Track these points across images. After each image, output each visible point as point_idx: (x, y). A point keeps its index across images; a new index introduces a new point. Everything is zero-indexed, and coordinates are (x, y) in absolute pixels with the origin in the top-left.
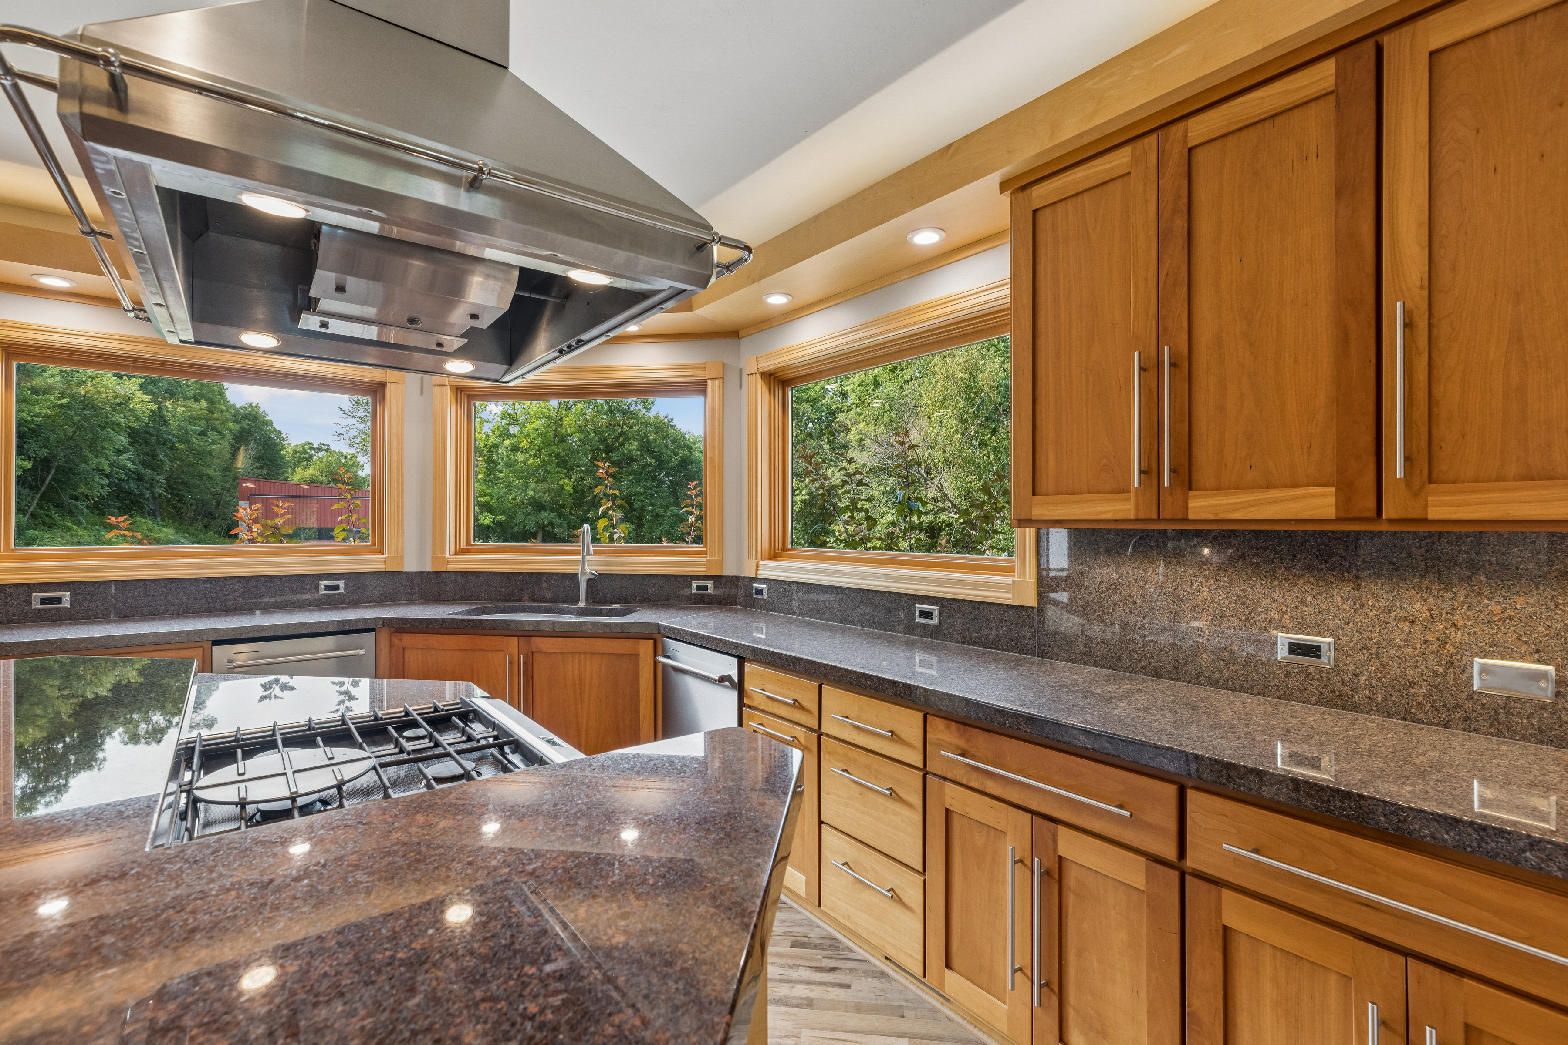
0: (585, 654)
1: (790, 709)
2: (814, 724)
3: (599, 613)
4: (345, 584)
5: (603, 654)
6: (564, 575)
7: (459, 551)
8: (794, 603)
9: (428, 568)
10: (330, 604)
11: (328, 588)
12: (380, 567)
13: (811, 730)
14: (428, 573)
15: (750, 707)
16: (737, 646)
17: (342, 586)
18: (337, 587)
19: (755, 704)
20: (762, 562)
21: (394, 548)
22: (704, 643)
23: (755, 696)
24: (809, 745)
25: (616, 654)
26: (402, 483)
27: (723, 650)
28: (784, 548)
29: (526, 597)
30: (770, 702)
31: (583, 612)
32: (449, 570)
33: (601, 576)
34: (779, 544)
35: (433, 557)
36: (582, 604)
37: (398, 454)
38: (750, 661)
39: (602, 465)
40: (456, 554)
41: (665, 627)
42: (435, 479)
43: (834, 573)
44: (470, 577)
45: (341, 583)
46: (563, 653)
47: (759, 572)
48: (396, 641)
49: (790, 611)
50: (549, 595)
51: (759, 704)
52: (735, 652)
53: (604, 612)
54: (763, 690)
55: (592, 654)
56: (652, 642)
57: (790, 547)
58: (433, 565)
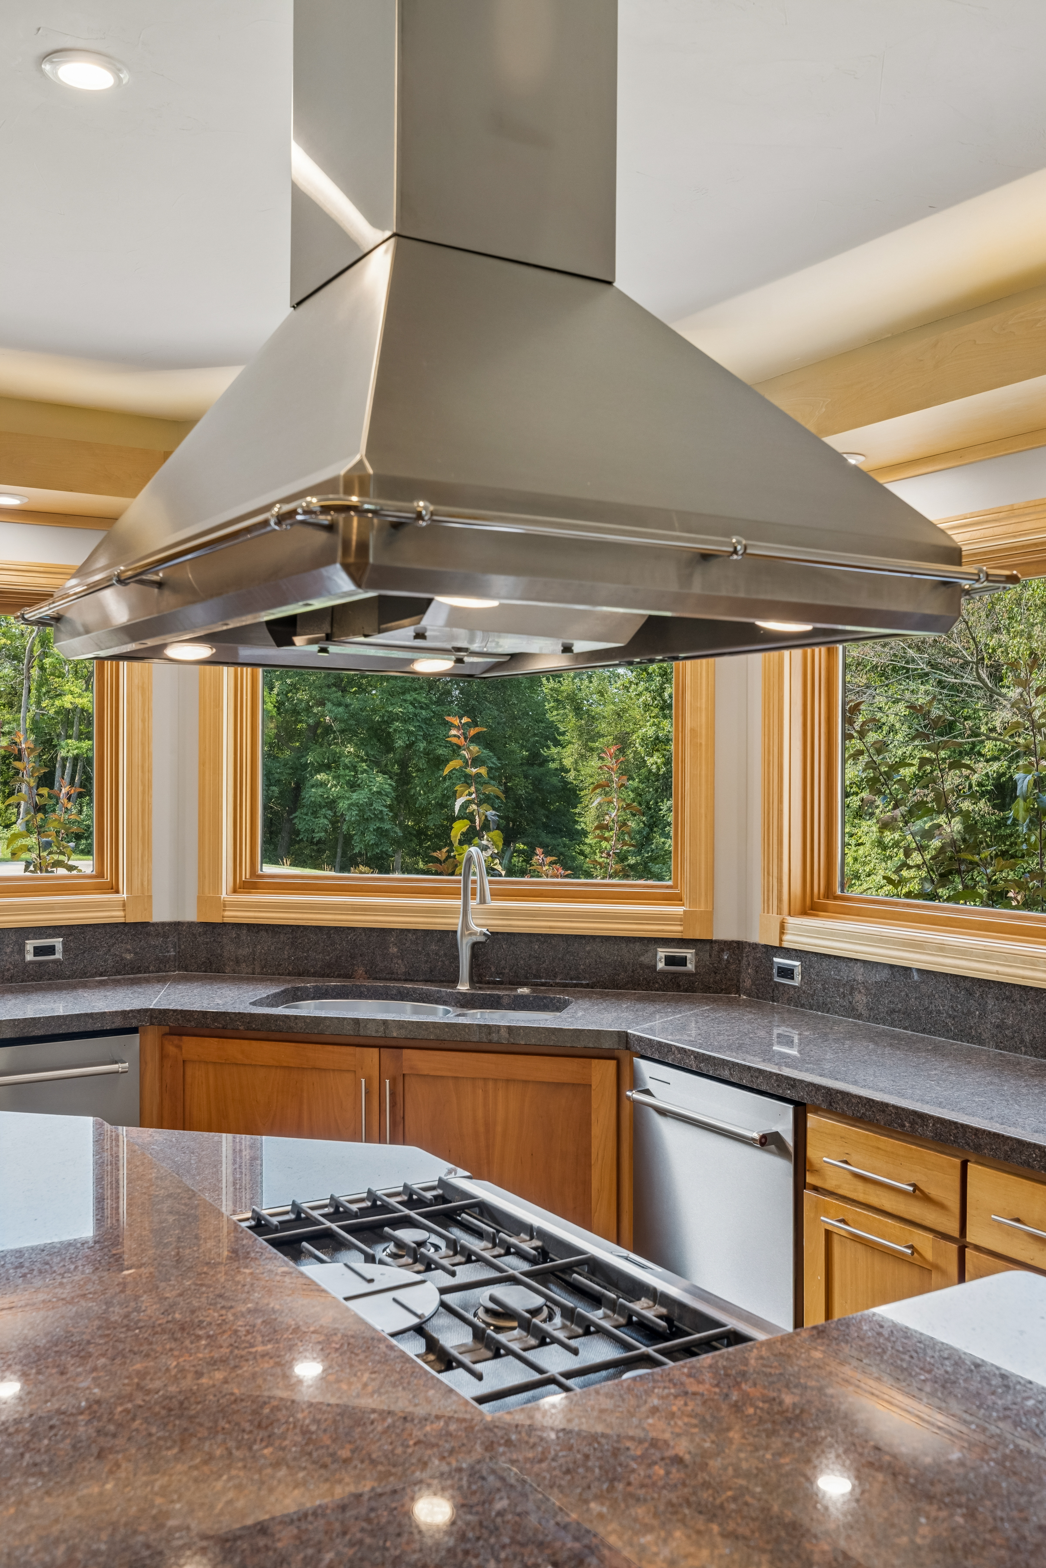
0: (495, 1080)
1: (901, 1198)
2: (953, 1228)
3: (494, 1003)
4: (64, 944)
5: (526, 1082)
6: (427, 932)
7: (242, 886)
8: (858, 997)
9: (191, 915)
10: (41, 979)
11: (38, 951)
12: (116, 916)
13: (946, 1237)
14: (191, 924)
15: (816, 1189)
16: (793, 1083)
17: (59, 947)
18: (51, 950)
19: (830, 1184)
20: (791, 921)
21: (136, 883)
22: (726, 1074)
23: (829, 1172)
24: (941, 1263)
25: (549, 1083)
26: (150, 771)
27: (763, 1088)
28: (829, 893)
29: (361, 971)
30: (860, 1185)
31: (466, 1002)
32: (226, 920)
33: (495, 937)
34: (819, 885)
35: (199, 898)
36: (463, 987)
37: (143, 721)
38: (817, 1110)
39: (456, 721)
40: (235, 891)
41: (640, 1039)
42: (202, 764)
43: (942, 949)
44: (263, 933)
45: (57, 942)
46: (456, 1078)
47: (785, 937)
48: (171, 1049)
49: (851, 1011)
50: (400, 967)
51: (839, 1187)
52: (788, 1093)
53: (505, 1001)
54: (846, 1162)
55: (508, 1081)
56: (613, 1063)
57: (839, 892)
58: (199, 911)
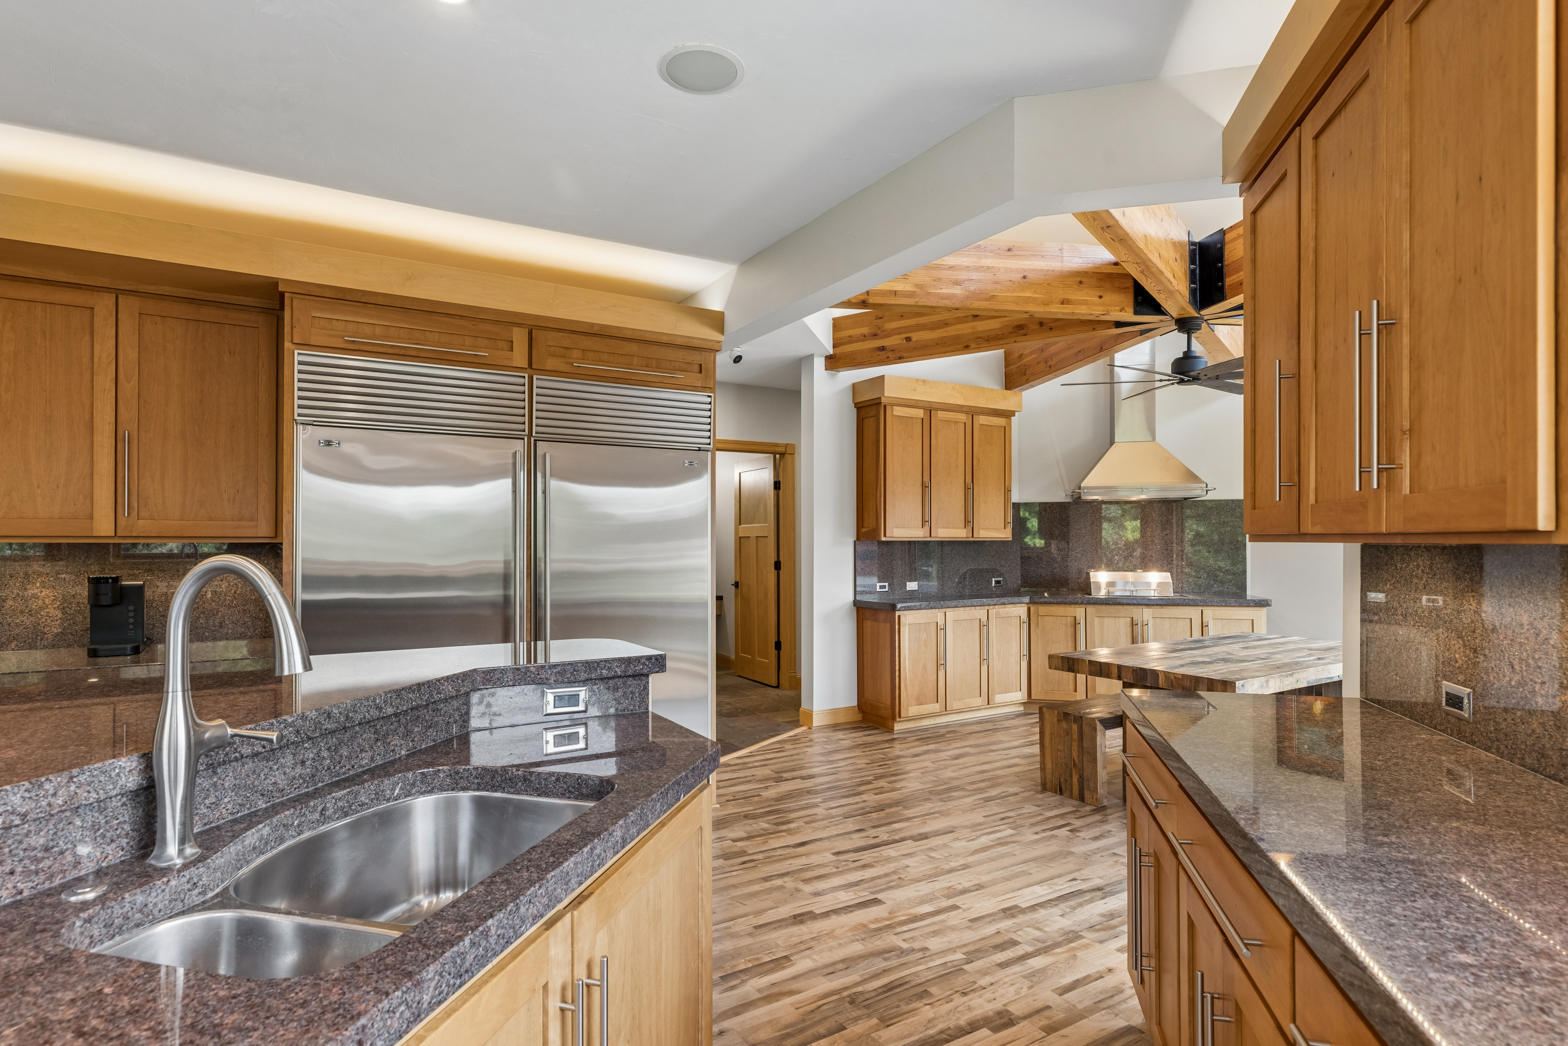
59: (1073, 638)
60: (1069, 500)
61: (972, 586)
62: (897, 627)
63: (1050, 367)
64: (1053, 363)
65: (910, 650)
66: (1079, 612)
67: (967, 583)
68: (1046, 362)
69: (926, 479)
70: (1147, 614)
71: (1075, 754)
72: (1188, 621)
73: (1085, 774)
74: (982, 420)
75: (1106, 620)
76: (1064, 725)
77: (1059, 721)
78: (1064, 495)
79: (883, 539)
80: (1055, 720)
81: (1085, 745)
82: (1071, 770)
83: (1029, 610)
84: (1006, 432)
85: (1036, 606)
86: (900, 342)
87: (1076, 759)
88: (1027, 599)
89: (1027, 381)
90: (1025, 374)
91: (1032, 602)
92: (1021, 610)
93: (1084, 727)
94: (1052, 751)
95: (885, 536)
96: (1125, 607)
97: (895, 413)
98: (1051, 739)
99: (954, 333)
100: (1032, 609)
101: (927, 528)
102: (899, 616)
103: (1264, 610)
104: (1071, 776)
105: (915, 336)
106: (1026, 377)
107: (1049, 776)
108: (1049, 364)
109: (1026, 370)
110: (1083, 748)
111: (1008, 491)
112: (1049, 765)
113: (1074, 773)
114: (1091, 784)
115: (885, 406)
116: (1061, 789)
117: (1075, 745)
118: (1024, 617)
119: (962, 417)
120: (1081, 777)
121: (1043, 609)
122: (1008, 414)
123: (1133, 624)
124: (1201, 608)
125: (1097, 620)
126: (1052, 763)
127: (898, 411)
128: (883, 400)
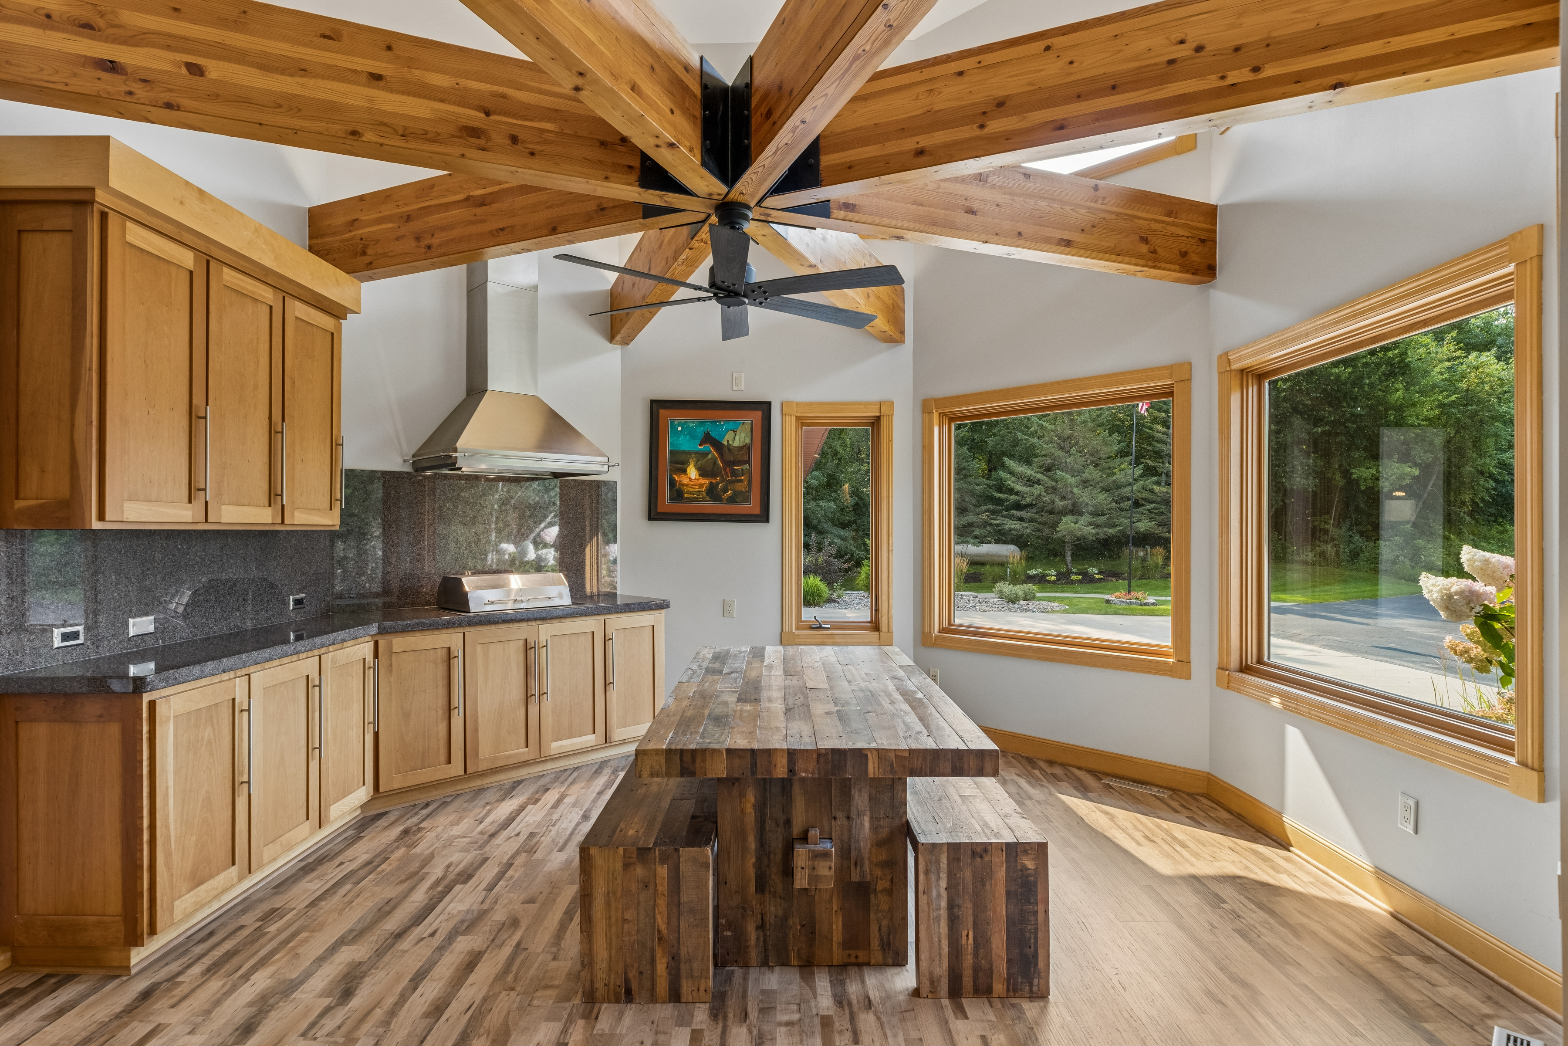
59: (445, 682)
60: (407, 468)
61: (257, 612)
62: (145, 729)
63: (429, 247)
64: (435, 241)
65: (176, 772)
66: (452, 639)
67: (249, 608)
68: (418, 239)
69: (199, 399)
70: (545, 631)
71: (661, 921)
72: (590, 635)
73: (683, 951)
74: (299, 310)
75: (492, 646)
76: (639, 871)
77: (626, 866)
78: (400, 461)
79: (96, 525)
80: (619, 866)
81: (684, 899)
82: (653, 951)
83: (376, 644)
84: (333, 338)
85: (387, 637)
86: (167, 67)
87: (664, 928)
88: (374, 629)
89: (369, 266)
90: (364, 253)
91: (382, 631)
92: (363, 649)
93: (683, 867)
94: (609, 926)
95: (101, 517)
96: (517, 625)
97: (129, 238)
98: (608, 904)
99: (322, 96)
100: (380, 642)
101: (199, 504)
102: (152, 704)
103: (663, 612)
104: (653, 962)
105: (216, 70)
106: (367, 259)
107: (601, 974)
108: (425, 243)
109: (365, 247)
110: (679, 905)
111: (335, 445)
112: (601, 953)
113: (659, 954)
114: (696, 965)
115: (104, 216)
116: (629, 993)
117: (662, 903)
118: (370, 658)
119: (267, 294)
120: (675, 959)
121: (399, 642)
122: (337, 312)
123: (527, 647)
124: (602, 617)
125: (479, 649)
126: (610, 947)
127: (136, 235)
128: (101, 196)
